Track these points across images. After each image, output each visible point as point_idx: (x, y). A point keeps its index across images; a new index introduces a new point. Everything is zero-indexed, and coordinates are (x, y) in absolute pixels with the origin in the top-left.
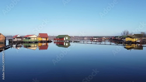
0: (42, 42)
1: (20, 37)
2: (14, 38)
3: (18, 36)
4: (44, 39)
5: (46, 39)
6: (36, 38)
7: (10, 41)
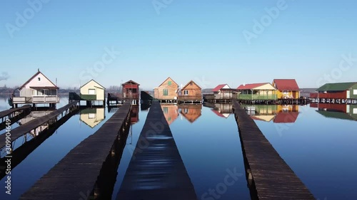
0: (284, 102)
1: (229, 90)
2: (217, 93)
3: (226, 87)
4: (288, 95)
5: (294, 95)
6: (270, 90)
7: (207, 98)
